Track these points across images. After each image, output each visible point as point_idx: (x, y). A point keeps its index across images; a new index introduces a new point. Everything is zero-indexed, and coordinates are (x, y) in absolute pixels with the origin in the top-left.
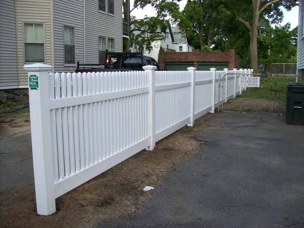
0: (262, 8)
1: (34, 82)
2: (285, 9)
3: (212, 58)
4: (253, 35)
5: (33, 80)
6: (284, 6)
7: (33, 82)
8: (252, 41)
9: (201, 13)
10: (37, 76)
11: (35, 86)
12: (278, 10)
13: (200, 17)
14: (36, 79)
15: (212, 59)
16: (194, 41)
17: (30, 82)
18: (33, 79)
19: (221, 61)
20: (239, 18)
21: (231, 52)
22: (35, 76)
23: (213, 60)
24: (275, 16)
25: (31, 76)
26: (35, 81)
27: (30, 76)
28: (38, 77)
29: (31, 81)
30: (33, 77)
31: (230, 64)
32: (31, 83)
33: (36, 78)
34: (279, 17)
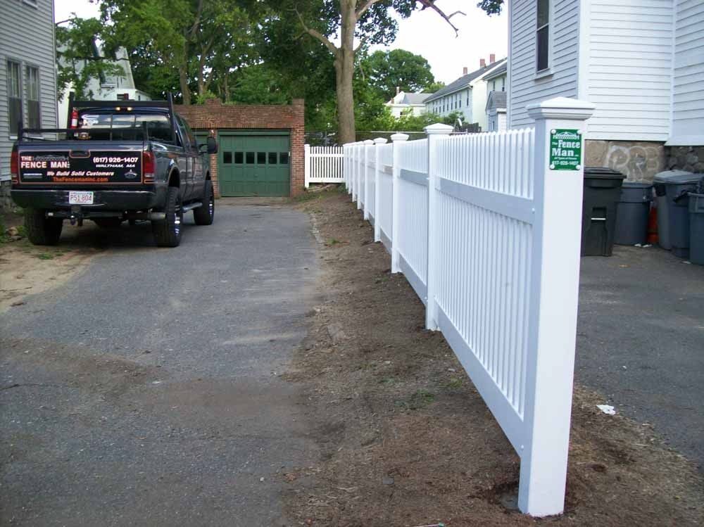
0: (362, 9)
1: (567, 149)
2: (398, 13)
3: (253, 120)
4: (342, 68)
5: (564, 143)
6: (395, 7)
7: (562, 149)
8: (342, 81)
9: (185, 15)
10: (578, 132)
11: (569, 161)
12: (382, 15)
13: (183, 24)
14: (576, 141)
15: (253, 122)
16: (152, 82)
17: (554, 149)
18: (564, 140)
19: (273, 126)
20: (309, 28)
21: (297, 106)
22: (574, 132)
23: (254, 124)
24: (377, 29)
25: (559, 131)
26: (569, 145)
27: (554, 131)
28: (580, 135)
29: (556, 147)
30: (566, 135)
31: (295, 133)
32: (556, 152)
33: (574, 136)
34: (387, 31)
